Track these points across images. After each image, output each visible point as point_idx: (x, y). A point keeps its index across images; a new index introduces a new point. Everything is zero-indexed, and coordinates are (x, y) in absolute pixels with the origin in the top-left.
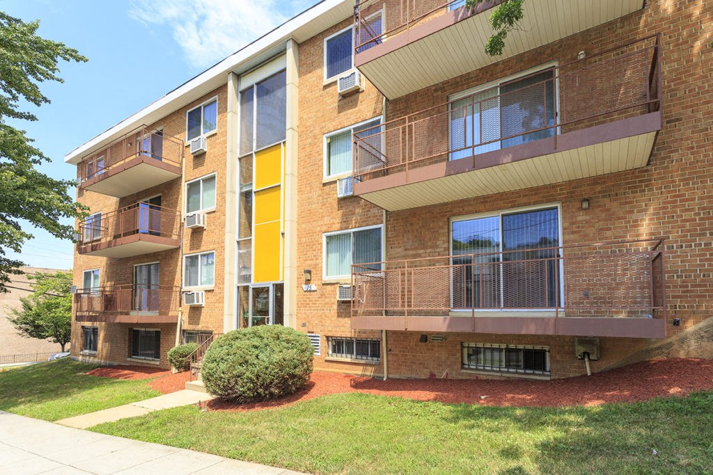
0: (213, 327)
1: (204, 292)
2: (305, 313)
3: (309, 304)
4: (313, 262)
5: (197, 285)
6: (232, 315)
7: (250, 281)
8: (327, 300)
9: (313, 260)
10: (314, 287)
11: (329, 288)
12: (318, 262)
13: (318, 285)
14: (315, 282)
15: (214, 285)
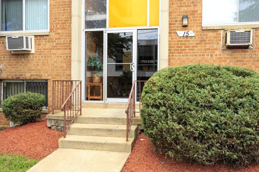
0: (49, 75)
1: (33, 38)
2: (179, 59)
3: (185, 50)
4: (192, 8)
5: (22, 29)
6: (79, 61)
7: (105, 26)
8: (208, 46)
9: (190, 6)
10: (191, 33)
11: (211, 34)
12: (196, 8)
13: (197, 32)
14: (193, 28)
15: (49, 30)
